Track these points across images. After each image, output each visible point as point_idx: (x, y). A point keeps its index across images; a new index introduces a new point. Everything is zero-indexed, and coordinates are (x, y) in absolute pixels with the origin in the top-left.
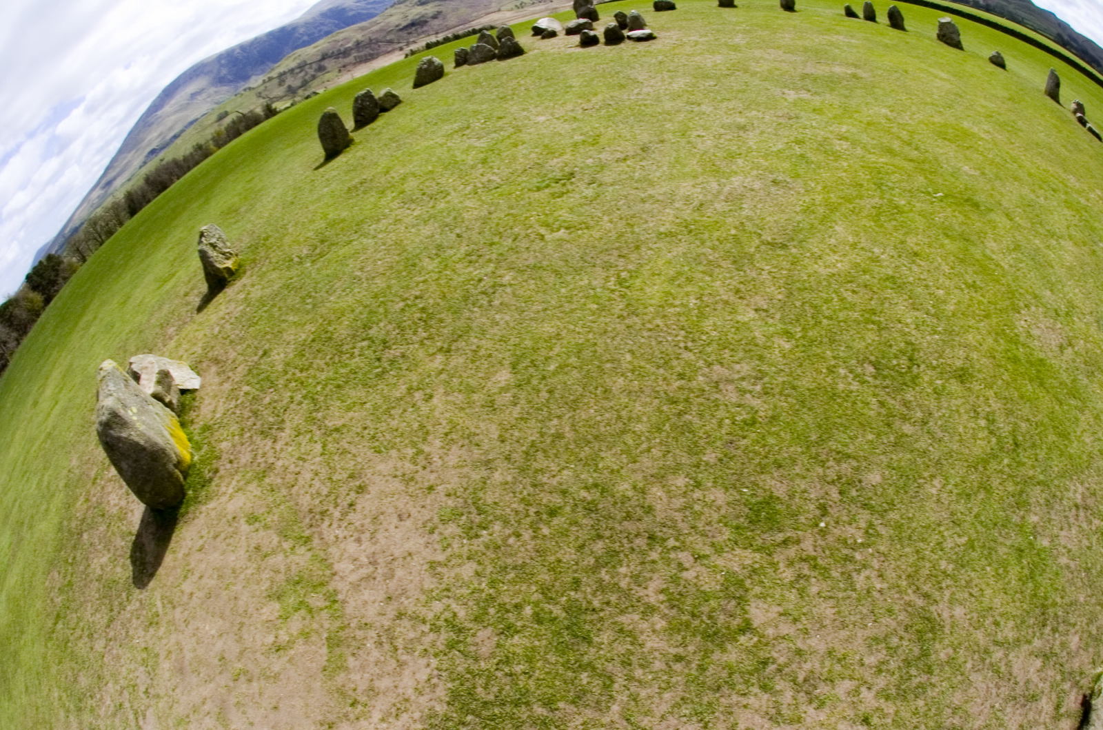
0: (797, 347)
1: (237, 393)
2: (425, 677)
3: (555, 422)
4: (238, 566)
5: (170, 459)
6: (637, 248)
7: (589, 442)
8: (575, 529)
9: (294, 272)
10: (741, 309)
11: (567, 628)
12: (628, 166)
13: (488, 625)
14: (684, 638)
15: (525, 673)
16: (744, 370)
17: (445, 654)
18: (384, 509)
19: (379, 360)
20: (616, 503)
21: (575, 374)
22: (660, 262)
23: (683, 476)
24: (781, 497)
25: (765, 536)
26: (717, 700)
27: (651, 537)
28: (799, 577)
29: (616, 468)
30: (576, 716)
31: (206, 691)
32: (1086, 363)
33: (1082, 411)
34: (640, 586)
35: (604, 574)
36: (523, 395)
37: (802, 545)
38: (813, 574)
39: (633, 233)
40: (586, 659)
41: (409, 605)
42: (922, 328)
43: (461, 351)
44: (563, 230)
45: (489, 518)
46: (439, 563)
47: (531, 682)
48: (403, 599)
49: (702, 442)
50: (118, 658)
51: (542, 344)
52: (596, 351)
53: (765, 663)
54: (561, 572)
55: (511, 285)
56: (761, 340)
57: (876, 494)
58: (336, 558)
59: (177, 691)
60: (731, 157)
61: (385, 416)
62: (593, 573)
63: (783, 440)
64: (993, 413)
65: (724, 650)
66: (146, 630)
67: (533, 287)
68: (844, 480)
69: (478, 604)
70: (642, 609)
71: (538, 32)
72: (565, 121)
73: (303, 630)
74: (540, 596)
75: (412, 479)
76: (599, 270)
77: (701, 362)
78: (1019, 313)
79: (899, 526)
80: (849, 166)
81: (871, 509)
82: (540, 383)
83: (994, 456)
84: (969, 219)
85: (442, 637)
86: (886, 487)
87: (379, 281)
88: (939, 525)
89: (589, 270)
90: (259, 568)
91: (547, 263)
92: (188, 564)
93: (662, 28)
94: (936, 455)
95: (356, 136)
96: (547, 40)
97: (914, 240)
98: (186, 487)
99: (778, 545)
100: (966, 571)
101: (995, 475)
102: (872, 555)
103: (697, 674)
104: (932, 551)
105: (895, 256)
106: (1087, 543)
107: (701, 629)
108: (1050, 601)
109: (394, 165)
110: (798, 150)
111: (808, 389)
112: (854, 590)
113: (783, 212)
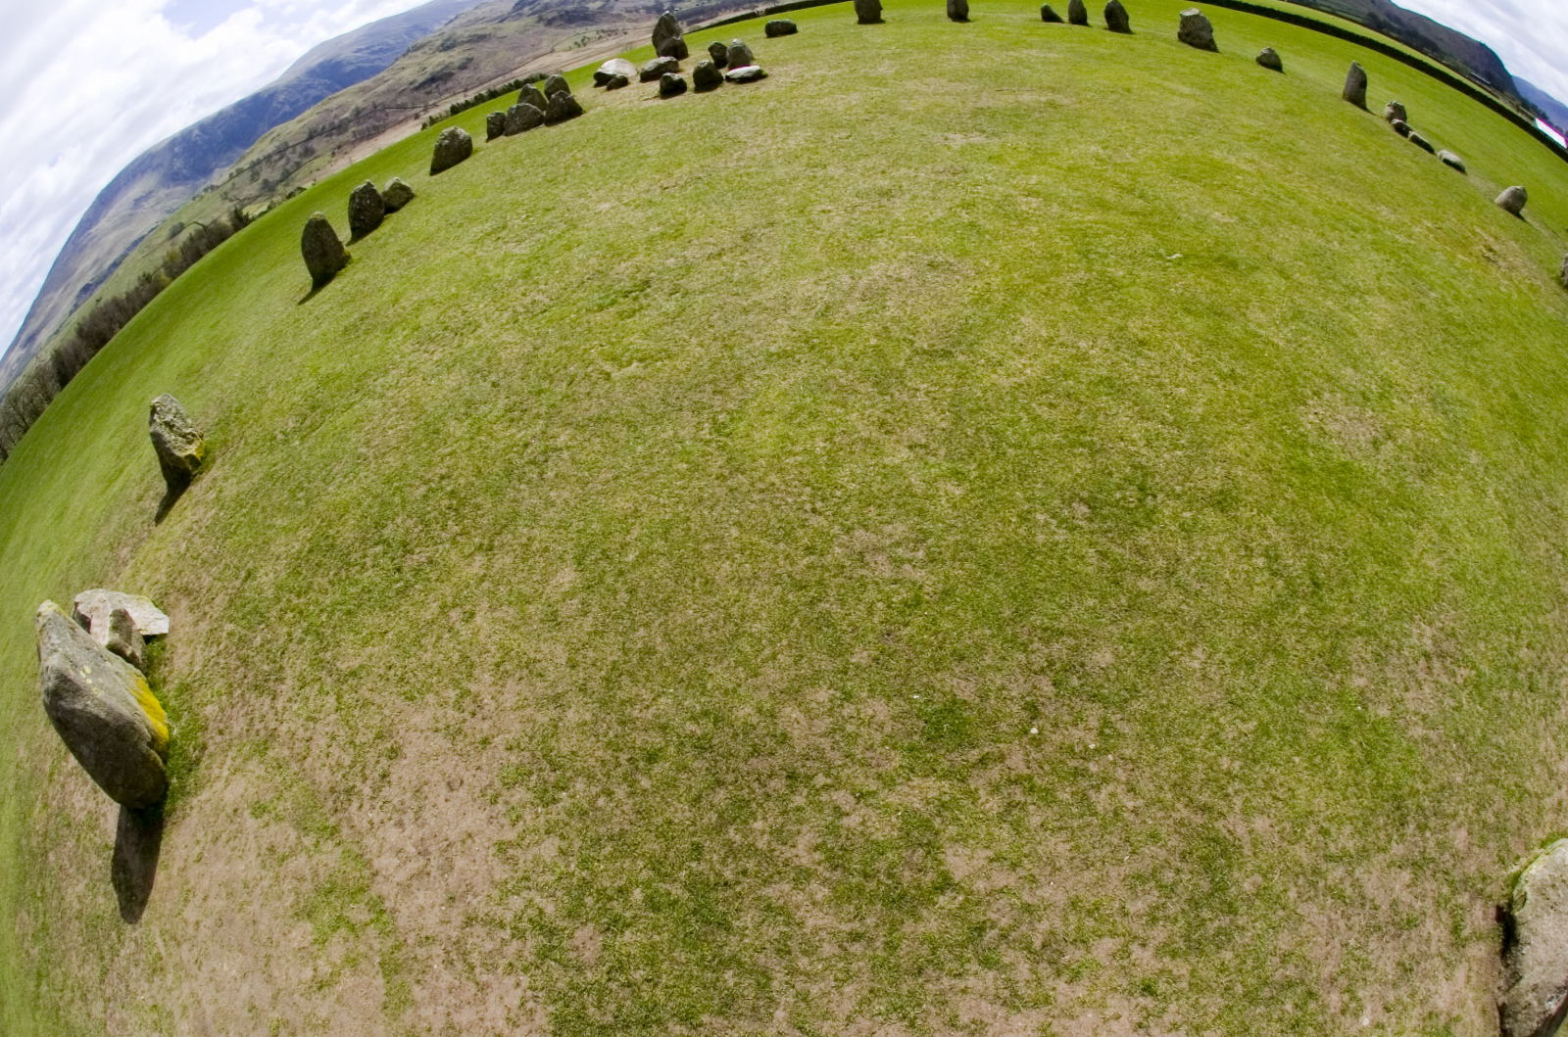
0: (972, 491)
1: (217, 634)
2: (517, 1002)
3: (642, 632)
4: (250, 877)
5: (141, 737)
6: (739, 378)
7: (691, 655)
8: (685, 776)
9: (278, 456)
10: (888, 448)
11: (695, 912)
12: (724, 264)
13: (587, 920)
14: (858, 908)
15: (649, 981)
16: (899, 532)
17: (537, 967)
18: (427, 776)
19: (399, 570)
20: (735, 735)
21: (663, 563)
22: (772, 395)
23: (825, 687)
24: (969, 700)
25: (952, 756)
26: (921, 986)
28: (1011, 805)
29: (730, 686)
30: (729, 1031)
32: (1417, 459)
33: (1418, 526)
34: (784, 844)
35: (732, 833)
36: (594, 599)
37: (1007, 762)
38: (1029, 800)
39: (732, 357)
40: (727, 952)
41: (479, 905)
42: (1156, 443)
43: (507, 548)
44: (635, 364)
45: (568, 775)
46: (510, 844)
47: (658, 992)
48: (470, 897)
49: (847, 638)
50: (123, 1024)
51: (615, 526)
52: (689, 529)
53: (980, 929)
54: (673, 838)
55: (568, 448)
56: (919, 488)
57: (1108, 680)
58: (375, 851)
60: (870, 236)
61: (414, 649)
62: (718, 833)
63: (963, 622)
64: (1276, 545)
65: (918, 919)
66: (150, 981)
67: (598, 447)
68: (1058, 665)
69: (569, 893)
70: (793, 875)
71: (603, 80)
72: (637, 207)
73: (348, 957)
74: (651, 873)
75: (459, 731)
76: (687, 414)
77: (837, 527)
78: (1305, 404)
79: (1148, 720)
80: (1041, 231)
81: (1105, 702)
82: (616, 581)
83: (1284, 606)
84: (1222, 284)
85: (529, 944)
86: (1122, 667)
87: (391, 459)
88: (1210, 710)
89: (673, 416)
90: (277, 877)
91: (617, 412)
92: (187, 882)
93: (776, 62)
94: (1195, 614)
95: (353, 251)
96: (614, 91)
97: (1139, 323)
98: (168, 774)
99: (974, 766)
100: (1263, 767)
101: (1289, 630)
102: (1114, 763)
103: (885, 954)
104: (1205, 747)
105: (1112, 349)
106: (1453, 704)
107: (880, 893)
108: (1406, 790)
109: (406, 290)
110: (965, 217)
111: (993, 548)
112: (1095, 814)
113: (945, 305)
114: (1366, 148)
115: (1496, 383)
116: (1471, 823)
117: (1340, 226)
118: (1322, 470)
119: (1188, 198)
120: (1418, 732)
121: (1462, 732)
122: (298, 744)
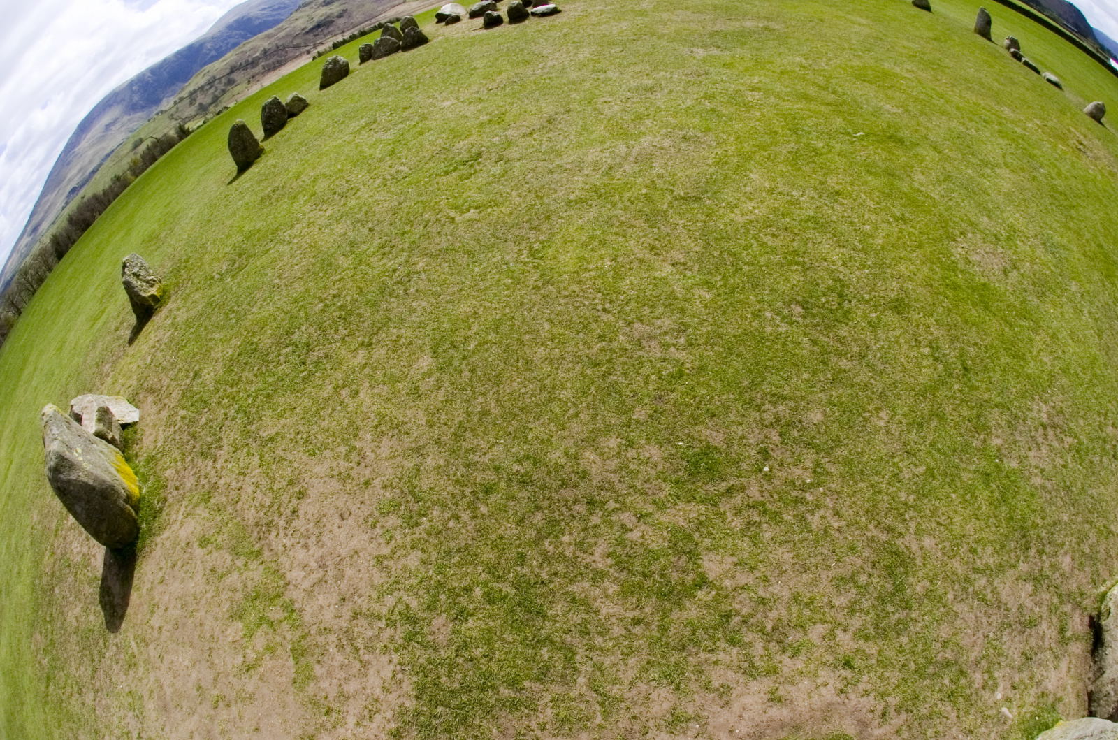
1: (173, 419)
2: (390, 675)
3: (480, 399)
4: (198, 591)
5: (119, 495)
6: (548, 218)
7: (516, 415)
8: (513, 503)
9: (216, 290)
10: (657, 265)
11: (520, 604)
12: (535, 140)
13: (442, 611)
14: (639, 600)
15: (486, 656)
16: (666, 324)
17: (405, 648)
18: (325, 510)
19: (304, 363)
20: (549, 473)
21: (495, 349)
22: (572, 230)
23: (614, 437)
24: (719, 446)
25: (707, 487)
26: (685, 659)
27: (590, 502)
28: (750, 524)
29: (545, 437)
30: (544, 693)
31: (192, 723)
32: (1034, 284)
33: (1036, 332)
34: (585, 552)
35: (547, 545)
36: (446, 377)
37: (747, 492)
38: (763, 520)
39: (542, 204)
40: (543, 633)
41: (362, 603)
42: (850, 264)
43: (382, 343)
44: (472, 211)
45: (427, 505)
46: (385, 557)
47: (492, 664)
48: (356, 598)
49: (630, 401)
50: (108, 708)
51: (460, 324)
52: (514, 325)
53: (728, 616)
54: (504, 549)
55: (425, 271)
56: (680, 293)
57: (819, 433)
58: (287, 567)
59: (166, 729)
60: (639, 118)
61: (315, 419)
62: (536, 545)
63: (713, 389)
64: (937, 340)
65: (683, 608)
66: (127, 674)
67: (447, 269)
68: (783, 421)
69: (428, 592)
70: (591, 576)
71: (442, 18)
72: (470, 103)
73: (267, 646)
74: (488, 575)
75: (348, 476)
76: (510, 245)
77: (621, 322)
78: (954, 240)
79: (848, 462)
80: (763, 115)
81: (816, 448)
82: (461, 364)
83: (944, 383)
84: (893, 154)
85: (399, 631)
86: (829, 424)
87: (297, 286)
88: (892, 457)
89: (501, 246)
90: (218, 590)
91: (461, 245)
92: (153, 599)
94: (878, 385)
95: (266, 145)
96: (451, 26)
97: (835, 180)
98: (139, 521)
99: (723, 495)
100: (930, 500)
101: (946, 401)
102: (824, 494)
103: (658, 635)
104: (889, 484)
105: (816, 197)
106: (1062, 462)
107: (655, 588)
108: (1029, 524)
109: (304, 169)
110: (708, 105)
111: (734, 336)
112: (811, 531)
113: (695, 166)
114: (991, 66)
115: (1088, 236)
116: (1074, 552)
117: (975, 118)
118: (968, 287)
119: (868, 95)
120: (1037, 481)
121: (1068, 483)
122: (232, 492)
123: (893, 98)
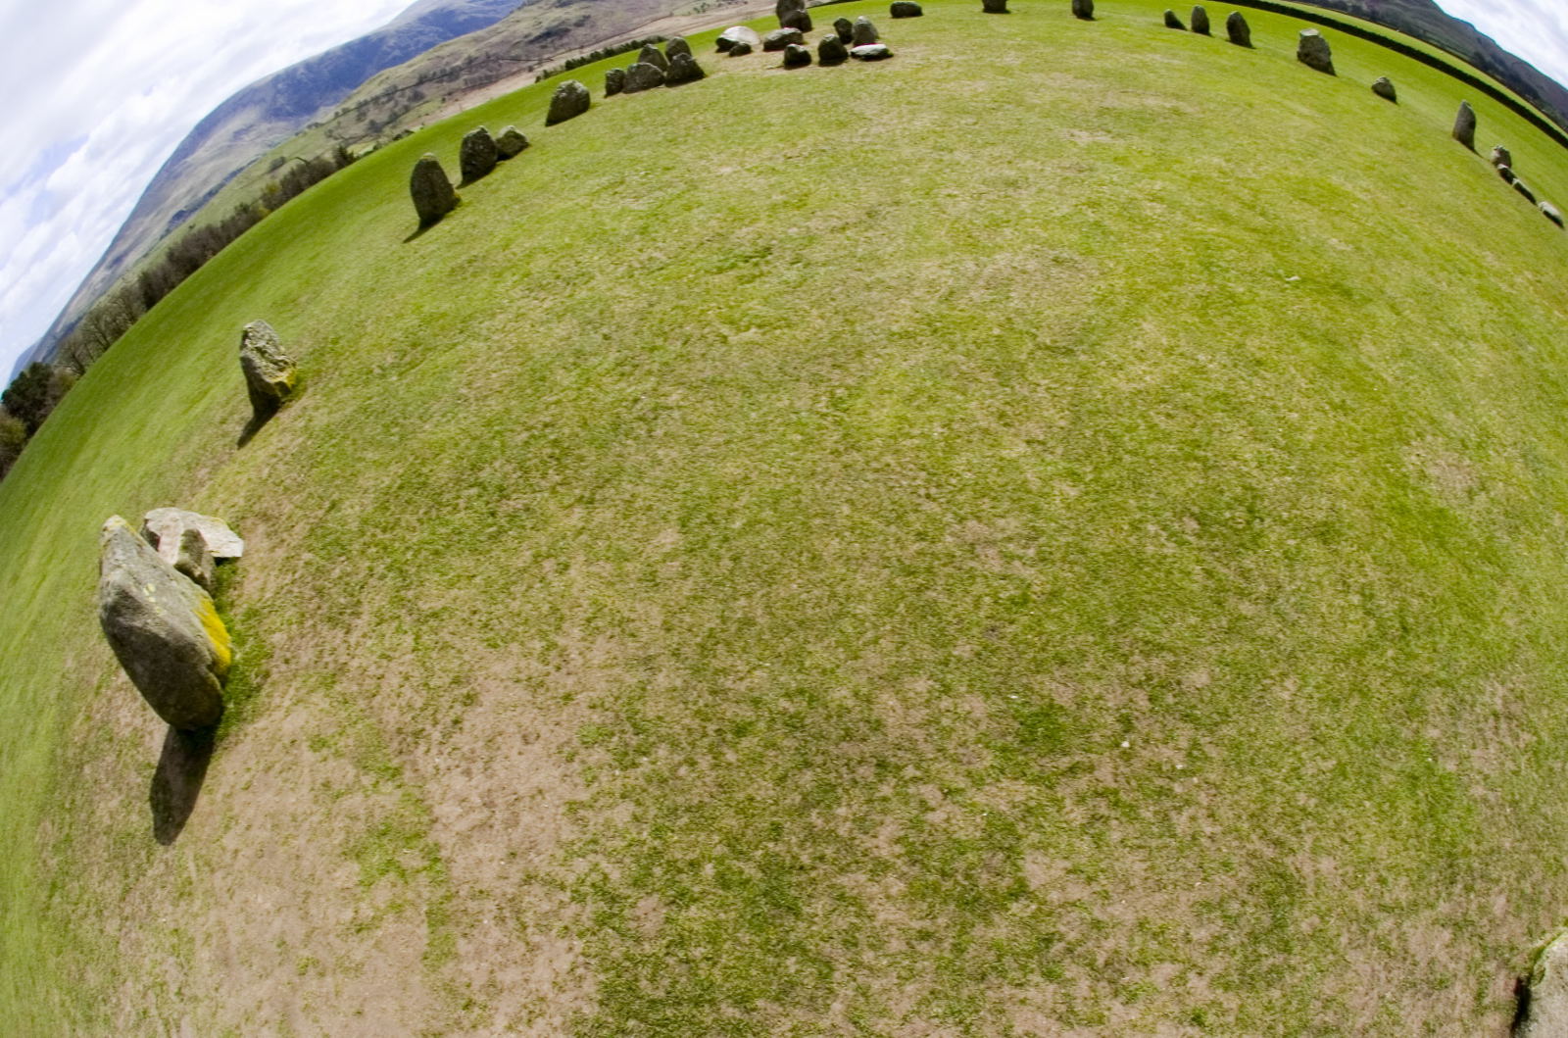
1: (294, 562)
2: (567, 967)
3: (743, 602)
4: (300, 810)
5: (202, 659)
6: (860, 354)
7: (791, 631)
8: (773, 753)
9: (374, 389)
10: (1006, 440)
11: (765, 894)
12: (848, 238)
13: (653, 890)
14: (931, 906)
15: (708, 959)
16: (1012, 526)
17: (594, 934)
18: (502, 726)
19: (493, 514)
20: (829, 717)
21: (771, 533)
22: (892, 375)
23: (925, 677)
24: (1066, 706)
25: (1043, 761)
26: (982, 993)
27: (882, 765)
28: (1095, 818)
29: (829, 666)
30: (783, 1019)
31: (262, 990)
32: (1506, 514)
33: (1502, 583)
34: (866, 833)
35: (814, 817)
36: (696, 563)
37: (1097, 774)
38: (1113, 814)
39: (852, 333)
40: (792, 938)
41: (541, 864)
42: (1267, 466)
43: (609, 503)
44: (753, 330)
45: (651, 740)
46: (582, 805)
47: (716, 971)
48: (532, 855)
49: (951, 630)
50: (138, 944)
51: (723, 492)
52: (800, 502)
53: (1048, 941)
54: (753, 815)
55: (679, 407)
56: (1035, 484)
57: (1202, 701)
59: (222, 990)
60: (996, 224)
61: (502, 596)
62: (800, 816)
63: (1067, 626)
64: (1371, 584)
65: (989, 923)
66: (175, 904)
67: (711, 410)
68: (1156, 681)
69: (637, 861)
70: (870, 866)
71: (724, 46)
72: (760, 173)
73: (393, 902)
74: (726, 849)
75: (541, 684)
76: (804, 385)
77: (950, 515)
78: (1408, 444)
79: (1236, 746)
80: (1165, 238)
81: (1197, 723)
82: (720, 547)
83: (1374, 647)
84: (1337, 311)
85: (588, 909)
86: (1216, 690)
87: (493, 402)
88: (1294, 743)
89: (790, 386)
90: (329, 815)
91: (731, 376)
92: (230, 809)
93: (901, 43)
94: (1288, 645)
95: (464, 194)
96: (737, 58)
97: (1257, 342)
98: (225, 699)
99: (1063, 774)
101: (1375, 672)
102: (1198, 786)
103: (951, 957)
104: (1285, 780)
105: (1230, 364)
106: (1513, 767)
107: (955, 893)
108: (1460, 848)
109: (517, 236)
110: (1091, 216)
111: (1103, 554)
112: (1174, 836)
113: (1069, 302)
114: (1474, 190)
116: (1511, 891)
117: (1449, 267)
118: (1420, 513)
119: (1308, 221)
120: (1478, 791)
121: (1517, 797)
122: (368, 681)
123: (1341, 230)
